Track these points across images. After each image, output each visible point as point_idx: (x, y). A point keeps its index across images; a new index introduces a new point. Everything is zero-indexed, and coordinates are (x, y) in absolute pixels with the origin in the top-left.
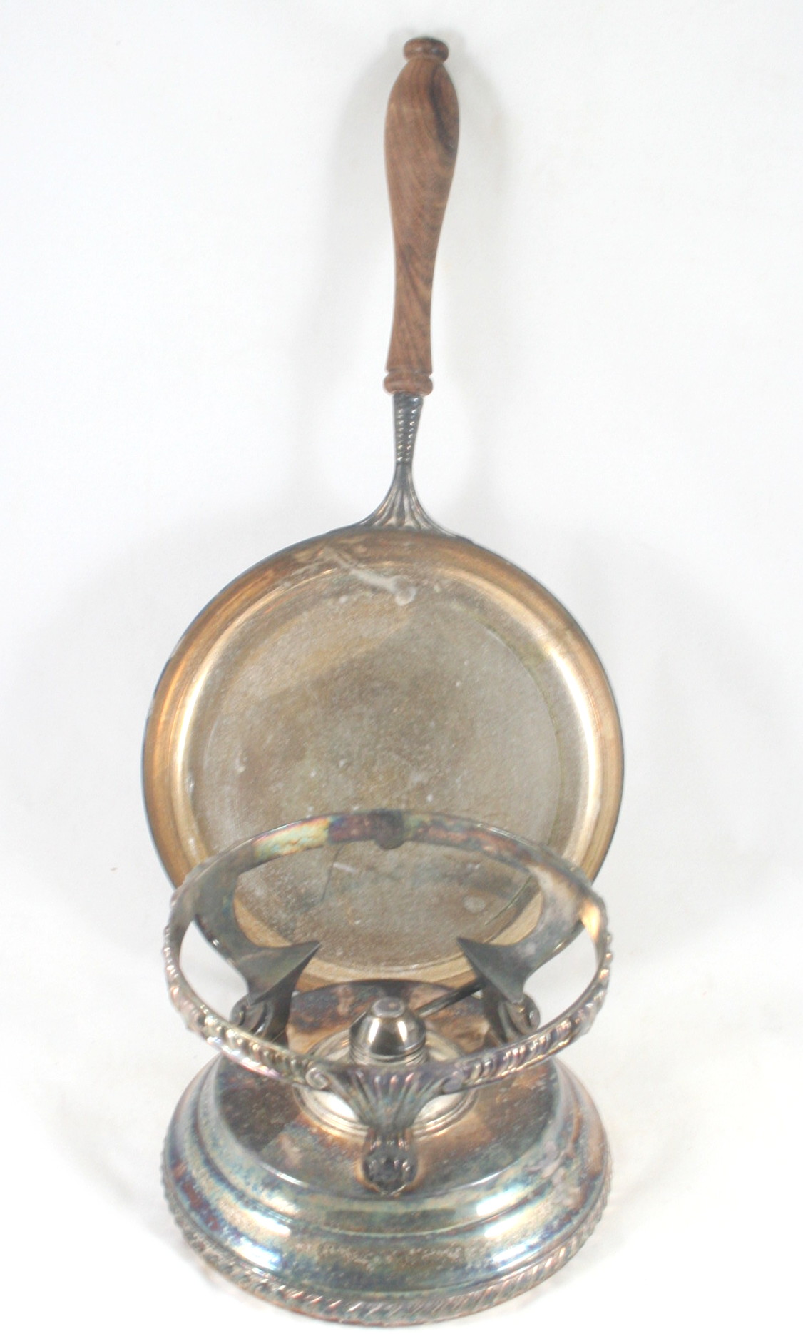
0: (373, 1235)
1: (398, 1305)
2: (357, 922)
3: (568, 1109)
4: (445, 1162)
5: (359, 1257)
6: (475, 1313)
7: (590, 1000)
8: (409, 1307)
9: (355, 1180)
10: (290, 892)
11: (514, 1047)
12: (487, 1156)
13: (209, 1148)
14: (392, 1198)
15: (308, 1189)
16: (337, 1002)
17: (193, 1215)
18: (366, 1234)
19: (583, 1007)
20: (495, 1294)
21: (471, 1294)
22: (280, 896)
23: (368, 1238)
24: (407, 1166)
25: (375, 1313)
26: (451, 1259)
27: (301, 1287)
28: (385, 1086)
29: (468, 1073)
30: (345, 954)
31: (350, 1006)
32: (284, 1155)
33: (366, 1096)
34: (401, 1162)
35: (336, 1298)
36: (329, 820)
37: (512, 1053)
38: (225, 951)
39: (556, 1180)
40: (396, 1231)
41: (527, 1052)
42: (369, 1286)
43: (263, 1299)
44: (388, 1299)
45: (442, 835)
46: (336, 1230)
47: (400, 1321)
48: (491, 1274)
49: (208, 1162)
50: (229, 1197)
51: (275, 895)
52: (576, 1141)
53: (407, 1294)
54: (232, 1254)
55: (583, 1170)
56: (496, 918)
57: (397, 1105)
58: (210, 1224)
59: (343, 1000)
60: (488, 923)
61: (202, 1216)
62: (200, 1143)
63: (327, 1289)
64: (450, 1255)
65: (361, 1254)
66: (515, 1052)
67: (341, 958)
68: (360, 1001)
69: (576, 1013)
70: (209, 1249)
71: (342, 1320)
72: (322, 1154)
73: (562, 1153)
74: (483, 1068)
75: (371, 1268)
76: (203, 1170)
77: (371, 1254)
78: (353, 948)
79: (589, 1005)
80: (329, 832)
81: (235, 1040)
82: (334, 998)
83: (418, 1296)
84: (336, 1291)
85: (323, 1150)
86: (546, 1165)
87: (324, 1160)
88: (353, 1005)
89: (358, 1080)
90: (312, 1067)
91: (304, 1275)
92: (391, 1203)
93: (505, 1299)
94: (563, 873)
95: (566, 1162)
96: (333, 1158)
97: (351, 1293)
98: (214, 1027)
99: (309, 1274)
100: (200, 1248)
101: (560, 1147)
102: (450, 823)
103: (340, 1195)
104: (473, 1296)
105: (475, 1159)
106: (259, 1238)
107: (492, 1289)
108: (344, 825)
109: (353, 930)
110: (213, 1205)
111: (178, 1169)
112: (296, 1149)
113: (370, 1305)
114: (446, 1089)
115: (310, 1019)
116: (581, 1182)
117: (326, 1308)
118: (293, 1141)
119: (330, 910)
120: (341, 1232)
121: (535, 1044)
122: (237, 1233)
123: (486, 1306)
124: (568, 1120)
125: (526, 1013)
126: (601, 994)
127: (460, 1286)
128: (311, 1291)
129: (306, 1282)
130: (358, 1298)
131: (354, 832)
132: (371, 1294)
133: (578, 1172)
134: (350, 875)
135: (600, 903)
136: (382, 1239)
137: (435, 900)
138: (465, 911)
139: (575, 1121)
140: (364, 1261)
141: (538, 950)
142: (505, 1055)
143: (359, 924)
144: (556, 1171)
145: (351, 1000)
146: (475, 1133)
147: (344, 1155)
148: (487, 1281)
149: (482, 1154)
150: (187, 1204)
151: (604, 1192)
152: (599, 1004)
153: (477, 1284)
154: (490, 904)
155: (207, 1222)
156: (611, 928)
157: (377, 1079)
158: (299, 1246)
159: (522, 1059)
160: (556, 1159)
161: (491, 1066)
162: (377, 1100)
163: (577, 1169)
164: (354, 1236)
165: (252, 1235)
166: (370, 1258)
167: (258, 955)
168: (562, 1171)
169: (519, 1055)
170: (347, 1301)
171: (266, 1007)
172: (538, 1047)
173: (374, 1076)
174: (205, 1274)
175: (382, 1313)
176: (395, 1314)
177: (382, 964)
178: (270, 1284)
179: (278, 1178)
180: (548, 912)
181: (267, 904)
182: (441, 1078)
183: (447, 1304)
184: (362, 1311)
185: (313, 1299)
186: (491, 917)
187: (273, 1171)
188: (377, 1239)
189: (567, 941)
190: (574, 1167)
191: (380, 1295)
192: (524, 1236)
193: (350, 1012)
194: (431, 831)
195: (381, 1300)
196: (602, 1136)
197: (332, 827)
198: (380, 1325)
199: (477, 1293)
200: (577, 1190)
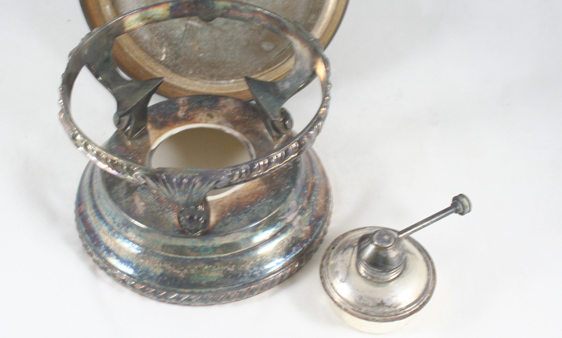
0: (184, 257)
1: (198, 296)
2: (202, 55)
3: (306, 179)
4: (229, 214)
5: (175, 270)
6: (244, 299)
7: (311, 129)
8: (205, 297)
9: (174, 225)
10: (163, 37)
11: (261, 161)
12: (254, 211)
13: (96, 198)
14: (195, 237)
15: (146, 229)
16: (177, 109)
17: (87, 236)
18: (180, 257)
19: (307, 134)
20: (256, 289)
21: (241, 290)
22: (158, 39)
23: (181, 259)
24: (202, 220)
25: (185, 300)
26: (229, 272)
27: (143, 284)
28: (180, 184)
29: (232, 176)
30: (194, 72)
31: (185, 112)
32: (135, 207)
33: (168, 189)
34: (199, 218)
35: (164, 290)
36: (170, 4)
37: (259, 165)
38: (106, 84)
39: (295, 223)
40: (197, 255)
41: (270, 163)
42: (181, 286)
43: (124, 286)
44: (192, 293)
45: (238, 14)
46: (163, 253)
47: (199, 304)
48: (253, 280)
49: (95, 206)
50: (105, 228)
51: (156, 38)
52: (309, 198)
53: (203, 291)
54: (106, 262)
55: (313, 216)
56: (280, 54)
57: (187, 195)
58: (95, 243)
59: (181, 108)
60: (275, 57)
61: (91, 238)
62: (92, 195)
63: (158, 286)
64: (229, 269)
65: (176, 267)
66: (262, 163)
67: (191, 75)
68: (191, 109)
69: (302, 138)
70: (95, 257)
71: (167, 302)
72: (157, 207)
73: (300, 207)
74: (241, 174)
75: (182, 275)
76: (93, 211)
77: (183, 268)
78: (199, 69)
79: (312, 132)
80: (171, 12)
81: (93, 151)
82: (177, 106)
83: (210, 292)
84: (163, 287)
85: (158, 204)
86: (289, 215)
87: (158, 211)
88: (187, 111)
89: (163, 180)
90: (136, 171)
91: (145, 277)
92: (194, 240)
93: (262, 291)
94: (307, 41)
95: (301, 212)
96: (163, 210)
97: (171, 289)
98: (82, 141)
99: (148, 277)
100: (90, 254)
101: (298, 203)
102: (242, 8)
103: (165, 233)
104: (242, 291)
105: (246, 213)
106: (121, 254)
107: (254, 288)
108: (180, 7)
109: (199, 59)
110: (97, 233)
111: (81, 207)
112: (142, 204)
113: (182, 296)
114: (218, 185)
115: (161, 120)
116: (311, 223)
117: (158, 296)
118: (141, 198)
119: (186, 47)
120: (166, 254)
121: (275, 158)
122: (109, 251)
123: (251, 296)
124: (305, 186)
125: (284, 121)
126: (320, 124)
127: (235, 286)
128: (149, 286)
129: (145, 281)
130: (175, 292)
131: (186, 11)
132: (182, 290)
133: (308, 217)
134: (197, 28)
135: (326, 62)
136: (189, 259)
137: (245, 43)
138: (262, 50)
139: (310, 185)
140: (178, 272)
141: (291, 86)
142: (255, 166)
143: (202, 56)
144: (295, 217)
145: (186, 108)
146: (248, 195)
147: (169, 208)
148: (251, 284)
149: (250, 210)
150: (84, 229)
151: (325, 226)
152: (318, 131)
153: (244, 286)
154: (276, 46)
155: (93, 242)
156: (331, 79)
157: (175, 180)
158: (142, 261)
159: (266, 167)
160: (296, 210)
161: (246, 172)
162: (175, 193)
163: (309, 215)
164: (172, 258)
165: (116, 252)
166: (182, 270)
167: (126, 86)
168: (299, 217)
169: (264, 165)
170: (170, 292)
171: (131, 116)
172: (277, 159)
173: (173, 178)
174: (93, 270)
175: (189, 300)
176: (197, 301)
177: (215, 79)
178: (126, 280)
179: (130, 222)
180: (298, 63)
181: (151, 44)
182: (214, 180)
183: (227, 296)
184: (178, 299)
185: (149, 290)
186: (277, 53)
187: (128, 217)
188: (186, 260)
189: (307, 83)
190: (307, 215)
191: (187, 291)
192: (274, 257)
193: (185, 116)
194: (232, 12)
195: (188, 293)
196: (327, 193)
197: (172, 9)
198: (189, 305)
199: (245, 290)
200: (308, 228)
